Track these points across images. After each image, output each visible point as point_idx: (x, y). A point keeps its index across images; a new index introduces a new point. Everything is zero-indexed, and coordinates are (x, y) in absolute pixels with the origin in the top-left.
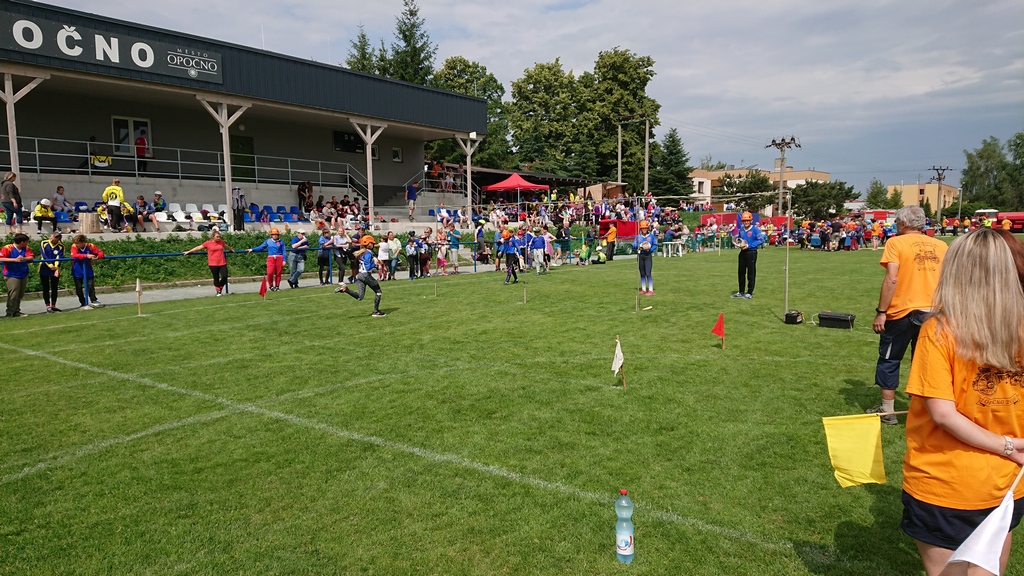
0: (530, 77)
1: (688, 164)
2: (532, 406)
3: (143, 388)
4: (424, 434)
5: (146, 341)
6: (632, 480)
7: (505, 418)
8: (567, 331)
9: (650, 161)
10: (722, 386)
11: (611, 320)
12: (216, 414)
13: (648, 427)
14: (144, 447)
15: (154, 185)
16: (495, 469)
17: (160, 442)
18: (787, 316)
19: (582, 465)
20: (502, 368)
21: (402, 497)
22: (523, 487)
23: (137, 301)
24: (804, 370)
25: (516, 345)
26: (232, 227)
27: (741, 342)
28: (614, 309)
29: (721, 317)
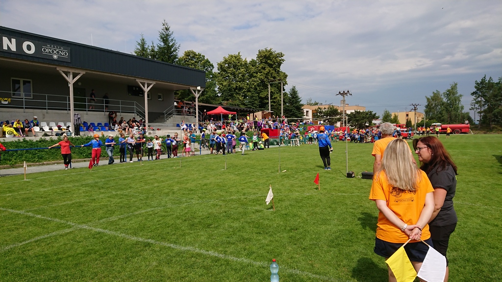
0: (226, 61)
1: (301, 103)
2: (230, 221)
3: (29, 218)
4: (175, 237)
5: (29, 193)
6: (278, 255)
7: (216, 227)
8: (246, 183)
9: (284, 101)
10: (319, 208)
11: (267, 177)
12: (67, 231)
13: (285, 229)
14: (29, 248)
15: (33, 113)
16: (212, 253)
17: (38, 246)
18: (348, 174)
19: (254, 249)
20: (215, 202)
21: (165, 269)
22: (226, 261)
23: (24, 172)
24: (356, 199)
25: (221, 191)
26: (74, 134)
27: (327, 186)
28: (269, 172)
29: (318, 175)
